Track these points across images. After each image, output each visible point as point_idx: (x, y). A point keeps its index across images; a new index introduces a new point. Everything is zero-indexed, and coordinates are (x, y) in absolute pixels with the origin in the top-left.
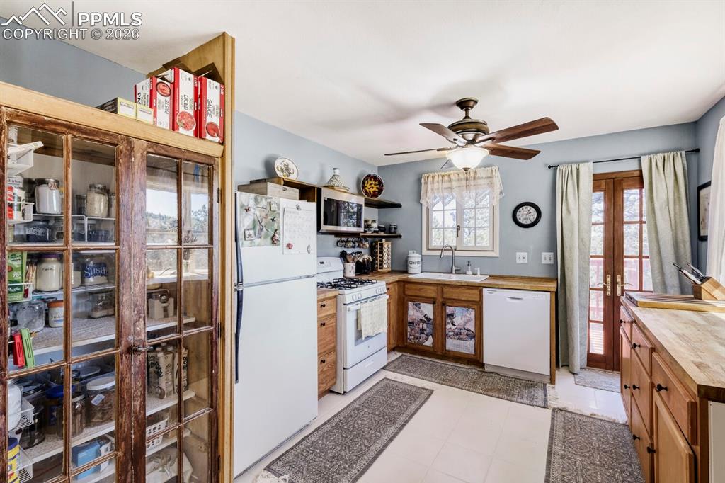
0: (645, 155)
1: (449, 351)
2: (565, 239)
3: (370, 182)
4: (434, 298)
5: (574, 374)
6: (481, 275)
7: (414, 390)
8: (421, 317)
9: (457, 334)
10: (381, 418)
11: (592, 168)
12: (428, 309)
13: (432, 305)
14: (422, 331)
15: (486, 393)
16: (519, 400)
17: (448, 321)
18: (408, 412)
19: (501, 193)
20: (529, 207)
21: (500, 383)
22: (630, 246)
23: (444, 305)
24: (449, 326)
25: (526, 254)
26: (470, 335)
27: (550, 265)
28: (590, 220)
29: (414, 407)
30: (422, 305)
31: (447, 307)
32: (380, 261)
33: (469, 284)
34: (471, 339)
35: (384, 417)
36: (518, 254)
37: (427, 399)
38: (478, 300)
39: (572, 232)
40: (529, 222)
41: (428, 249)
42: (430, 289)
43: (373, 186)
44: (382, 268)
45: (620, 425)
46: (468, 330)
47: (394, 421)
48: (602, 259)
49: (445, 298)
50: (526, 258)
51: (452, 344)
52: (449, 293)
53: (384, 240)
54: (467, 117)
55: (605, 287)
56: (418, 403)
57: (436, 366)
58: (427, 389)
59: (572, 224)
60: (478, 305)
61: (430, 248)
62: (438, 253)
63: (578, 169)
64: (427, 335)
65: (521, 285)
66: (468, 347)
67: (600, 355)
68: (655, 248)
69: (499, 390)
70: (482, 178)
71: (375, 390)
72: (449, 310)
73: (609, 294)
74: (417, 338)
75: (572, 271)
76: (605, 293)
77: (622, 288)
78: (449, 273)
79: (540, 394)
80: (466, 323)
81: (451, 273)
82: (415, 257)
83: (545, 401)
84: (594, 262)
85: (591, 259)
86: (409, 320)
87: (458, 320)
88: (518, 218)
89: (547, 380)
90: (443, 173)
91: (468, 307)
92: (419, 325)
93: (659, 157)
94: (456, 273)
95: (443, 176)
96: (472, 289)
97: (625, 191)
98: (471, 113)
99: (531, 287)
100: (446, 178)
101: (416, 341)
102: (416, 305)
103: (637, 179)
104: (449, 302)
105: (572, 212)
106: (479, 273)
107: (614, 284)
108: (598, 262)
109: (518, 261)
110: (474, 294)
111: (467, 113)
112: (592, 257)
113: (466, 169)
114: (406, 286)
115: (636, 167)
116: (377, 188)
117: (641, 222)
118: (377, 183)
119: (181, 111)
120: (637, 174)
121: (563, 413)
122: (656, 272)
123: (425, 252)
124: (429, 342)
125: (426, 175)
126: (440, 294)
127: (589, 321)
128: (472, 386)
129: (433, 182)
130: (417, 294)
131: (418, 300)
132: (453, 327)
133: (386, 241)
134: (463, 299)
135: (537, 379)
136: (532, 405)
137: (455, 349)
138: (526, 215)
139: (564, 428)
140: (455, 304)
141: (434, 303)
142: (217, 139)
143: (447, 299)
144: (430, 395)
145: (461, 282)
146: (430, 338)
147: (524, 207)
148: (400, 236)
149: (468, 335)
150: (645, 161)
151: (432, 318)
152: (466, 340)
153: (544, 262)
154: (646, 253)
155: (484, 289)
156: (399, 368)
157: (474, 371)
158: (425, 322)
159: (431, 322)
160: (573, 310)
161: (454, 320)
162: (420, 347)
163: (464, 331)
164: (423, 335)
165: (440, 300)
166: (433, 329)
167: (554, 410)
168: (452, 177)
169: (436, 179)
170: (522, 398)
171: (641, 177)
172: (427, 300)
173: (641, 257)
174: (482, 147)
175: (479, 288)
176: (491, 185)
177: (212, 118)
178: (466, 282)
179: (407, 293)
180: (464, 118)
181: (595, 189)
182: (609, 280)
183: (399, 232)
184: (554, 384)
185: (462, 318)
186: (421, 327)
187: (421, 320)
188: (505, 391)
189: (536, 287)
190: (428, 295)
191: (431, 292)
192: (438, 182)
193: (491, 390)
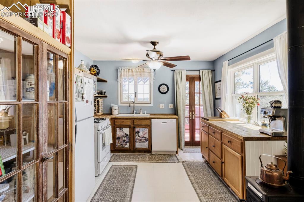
0: (201, 70)
1: (137, 148)
2: (178, 99)
3: (93, 69)
4: (129, 125)
5: (182, 149)
6: (146, 114)
7: (129, 167)
8: (123, 134)
9: (140, 140)
10: (123, 181)
11: (186, 73)
12: (126, 131)
13: (129, 128)
14: (124, 141)
15: (157, 162)
16: (170, 162)
17: (136, 135)
18: (133, 175)
19: (154, 79)
20: (164, 86)
21: (160, 157)
22: (197, 101)
23: (134, 128)
24: (136, 137)
25: (163, 105)
26: (146, 140)
27: (172, 109)
28: (185, 92)
29: (133, 173)
30: (124, 129)
31: (136, 129)
32: (97, 109)
33: (146, 118)
34: (147, 141)
35: (124, 180)
36: (160, 104)
37: (137, 169)
38: (149, 124)
39: (180, 96)
40: (165, 92)
41: (121, 103)
42: (128, 121)
43: (94, 70)
44: (98, 113)
45: (202, 162)
46: (145, 138)
47: (129, 181)
48: (189, 106)
49: (135, 125)
50: (163, 106)
51: (138, 145)
52: (136, 122)
53: (99, 98)
54: (155, 49)
55: (190, 116)
56: (134, 171)
57: (132, 156)
58: (134, 166)
59: (180, 93)
60: (149, 127)
61: (122, 102)
62: (128, 105)
63: (181, 72)
64: (127, 143)
65: (166, 117)
66: (145, 145)
67: (189, 141)
68: (204, 102)
69: (161, 160)
70: (146, 72)
71: (111, 171)
72: (137, 130)
73: (191, 118)
74: (121, 145)
75: (180, 111)
76: (190, 118)
77: (195, 116)
78: (132, 114)
79: (175, 158)
80: (144, 135)
81: (133, 113)
82: (115, 107)
83: (178, 160)
84: (187, 107)
85: (186, 106)
86: (117, 136)
87: (141, 134)
88: (160, 90)
89: (175, 153)
90: (129, 68)
91: (145, 128)
92: (122, 138)
93: (205, 71)
94: (135, 114)
95: (129, 69)
96: (147, 120)
97: (195, 82)
98: (156, 47)
99: (170, 117)
100: (130, 70)
101: (121, 146)
102: (121, 129)
103: (198, 78)
104: (136, 126)
105: (180, 88)
106: (145, 113)
107: (192, 115)
108: (188, 107)
109: (161, 108)
110: (148, 122)
111: (154, 47)
112: (186, 105)
113: (154, 70)
114: (116, 121)
115: (198, 74)
116: (97, 72)
117: (200, 93)
118: (97, 69)
119: (56, 28)
120: (198, 76)
121: (185, 163)
122: (205, 110)
123: (120, 104)
124: (127, 146)
125: (121, 68)
126: (132, 123)
127: (185, 129)
128: (151, 160)
129: (124, 71)
130: (121, 124)
131: (121, 127)
132: (139, 137)
133: (100, 99)
134: (143, 124)
135: (172, 153)
136: (175, 162)
137: (140, 147)
138: (163, 89)
139: (188, 167)
140: (140, 127)
141: (130, 127)
142: (69, 45)
143: (136, 125)
144: (137, 167)
145: (142, 117)
146: (128, 144)
147: (163, 86)
148: (107, 97)
149: (145, 140)
150: (201, 72)
151: (128, 134)
152: (144, 142)
153: (170, 108)
154: (201, 103)
155: (152, 119)
156: (116, 160)
157: (148, 155)
158: (125, 137)
159: (128, 136)
160: (181, 125)
161: (139, 134)
162: (123, 148)
163: (143, 138)
164: (124, 143)
165: (132, 126)
166: (129, 140)
167: (182, 162)
168: (133, 70)
169: (126, 70)
170: (170, 161)
171: (200, 77)
172: (126, 126)
173: (200, 105)
174: (161, 62)
175: (150, 119)
176: (150, 75)
177: (68, 34)
178: (144, 117)
179: (116, 124)
180: (154, 49)
181: (187, 80)
182: (191, 114)
183: (106, 94)
184: (178, 154)
185: (142, 132)
186: (123, 139)
187: (123, 136)
188: (164, 160)
189: (171, 117)
190: (127, 124)
191: (128, 123)
192: (127, 72)
193: (159, 160)
